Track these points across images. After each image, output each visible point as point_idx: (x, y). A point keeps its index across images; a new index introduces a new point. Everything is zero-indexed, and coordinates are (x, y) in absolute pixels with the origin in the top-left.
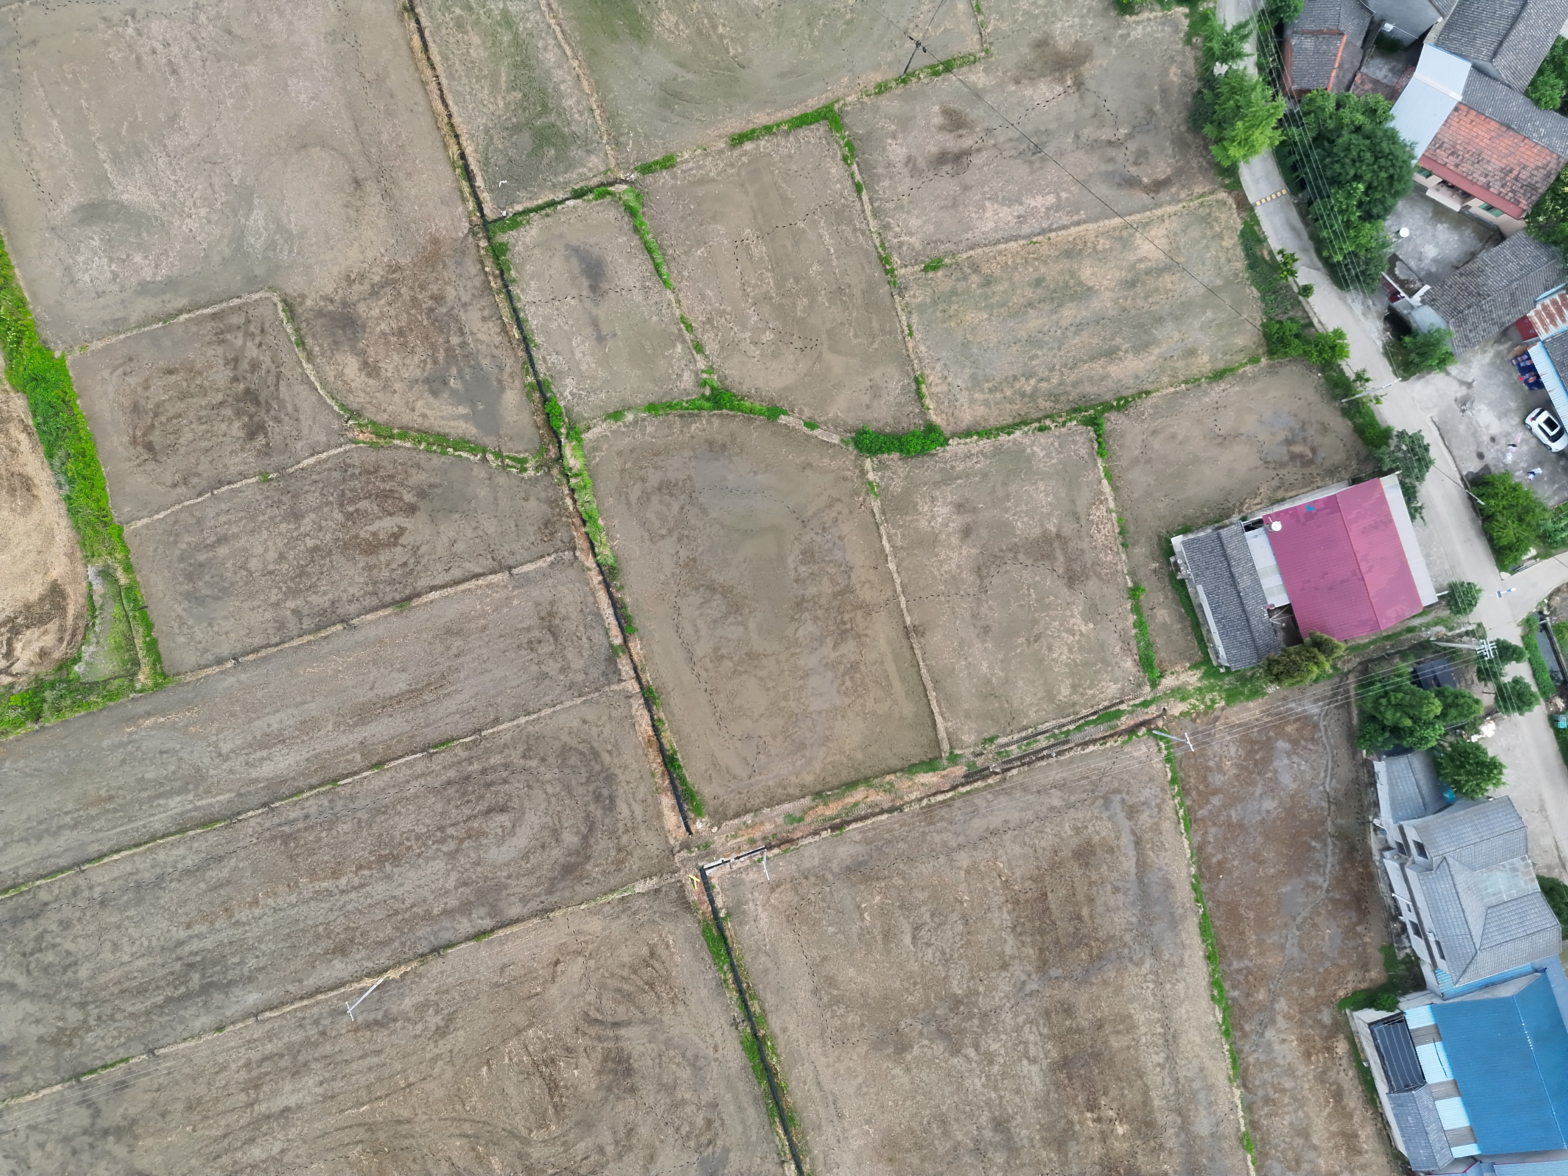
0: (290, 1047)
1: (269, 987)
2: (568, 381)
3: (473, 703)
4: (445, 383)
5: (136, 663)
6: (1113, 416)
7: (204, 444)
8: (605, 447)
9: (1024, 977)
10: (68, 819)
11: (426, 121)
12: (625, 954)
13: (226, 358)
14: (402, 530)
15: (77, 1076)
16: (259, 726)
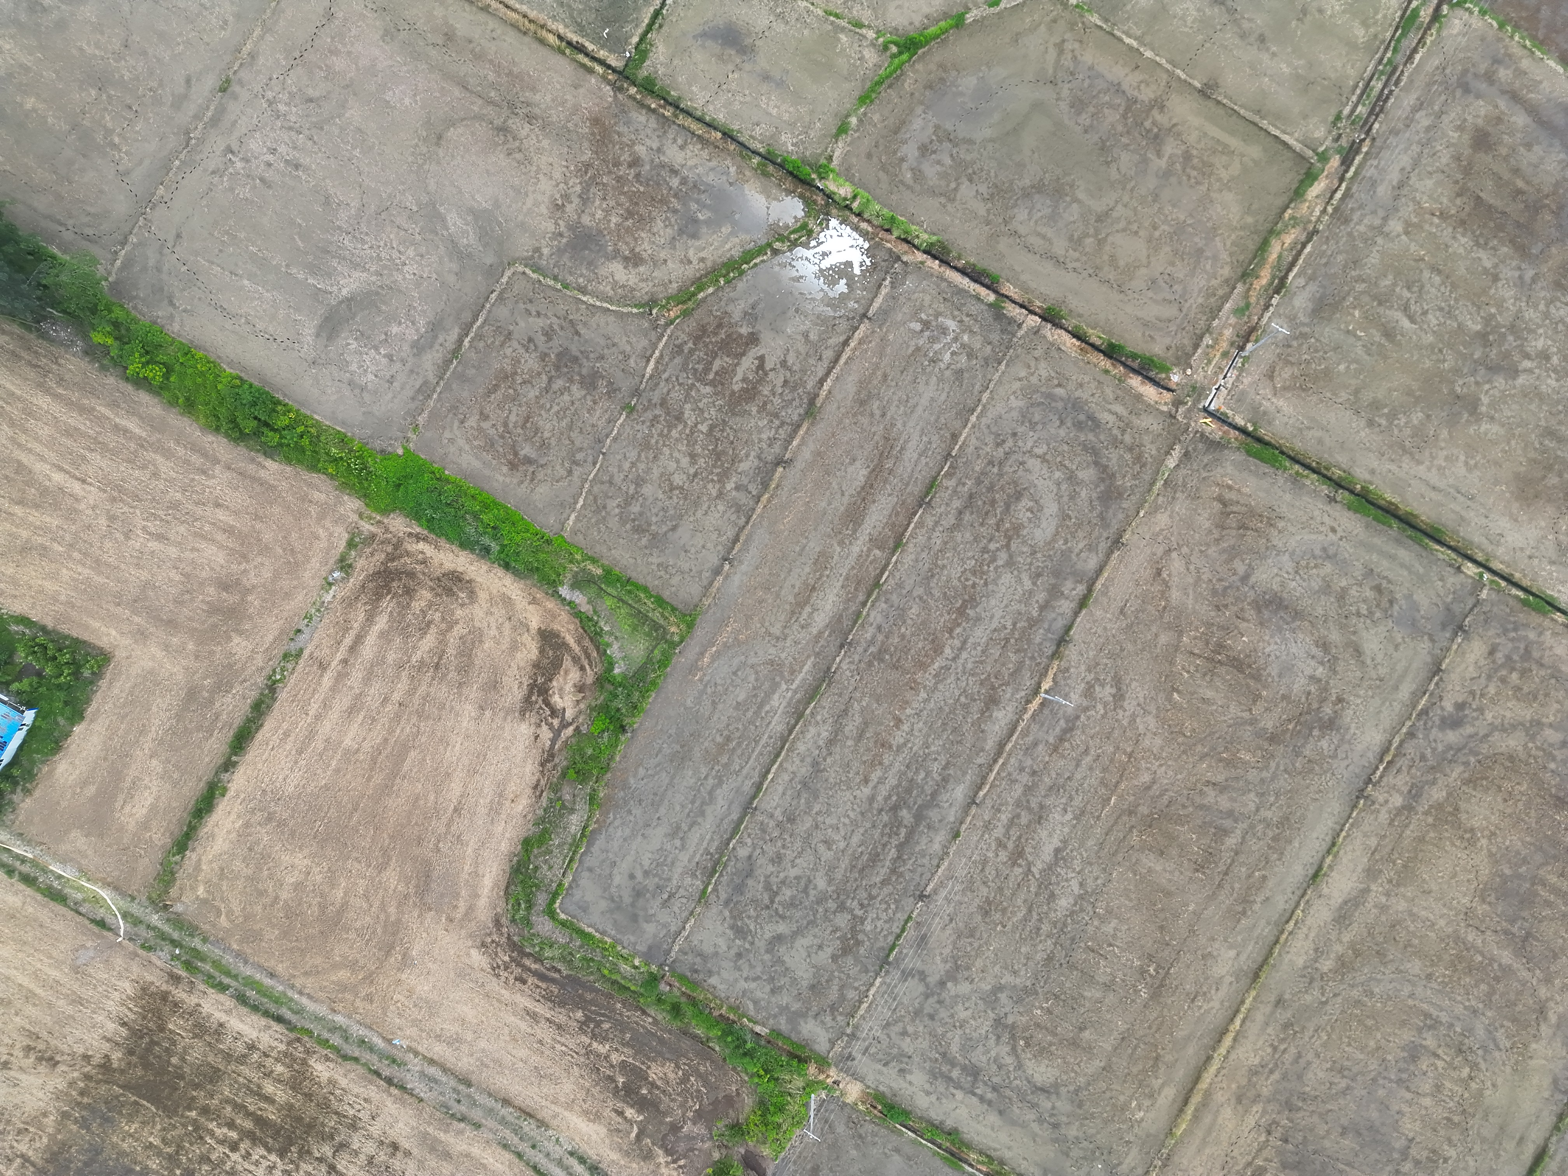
0: (1018, 804)
1: (964, 773)
2: (784, 137)
3: (925, 439)
4: (696, 221)
5: (658, 626)
7: (563, 424)
8: (854, 160)
9: (1517, 274)
10: (711, 781)
11: (511, 37)
12: (1204, 521)
13: (524, 346)
14: (762, 359)
15: (885, 962)
16: (788, 594)
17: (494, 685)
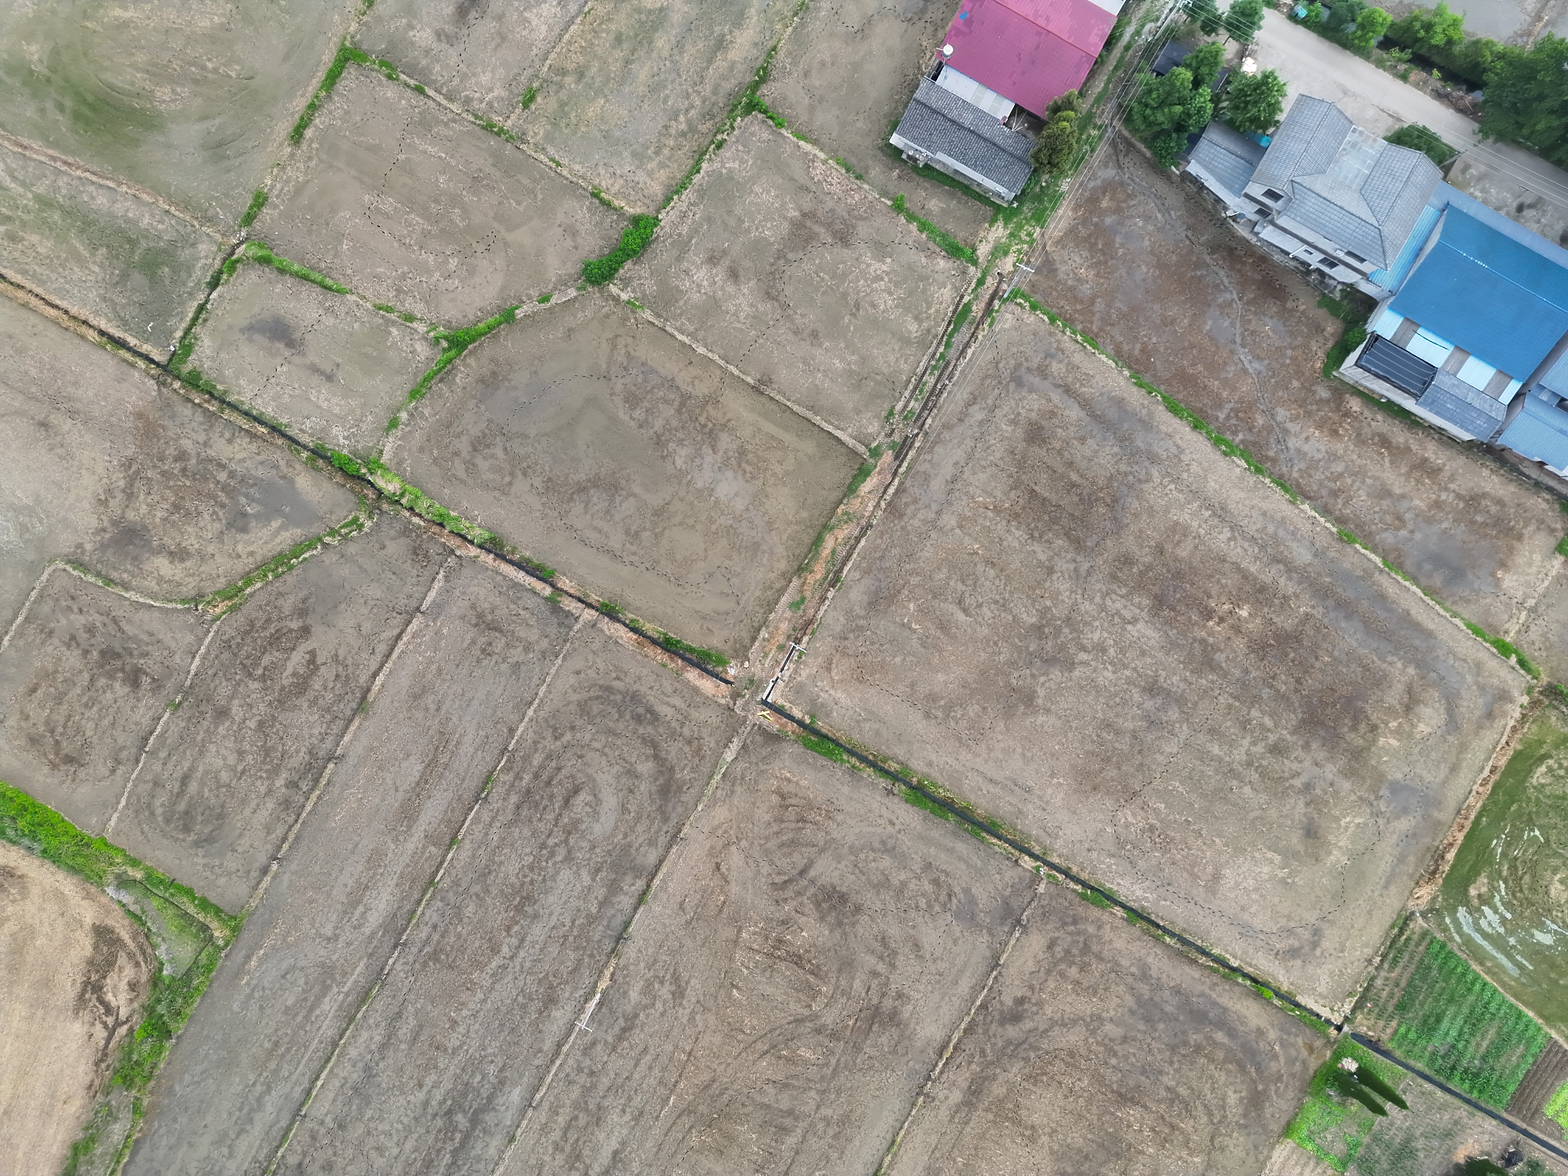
0: (576, 1106)
1: (521, 1076)
2: (335, 430)
3: (481, 733)
4: (244, 515)
5: (204, 928)
6: (764, 90)
7: (106, 722)
8: (406, 455)
9: (1072, 566)
10: (259, 1088)
11: (53, 333)
12: (763, 814)
13: (65, 643)
14: (313, 653)
16: (339, 894)
17: (47, 983)
